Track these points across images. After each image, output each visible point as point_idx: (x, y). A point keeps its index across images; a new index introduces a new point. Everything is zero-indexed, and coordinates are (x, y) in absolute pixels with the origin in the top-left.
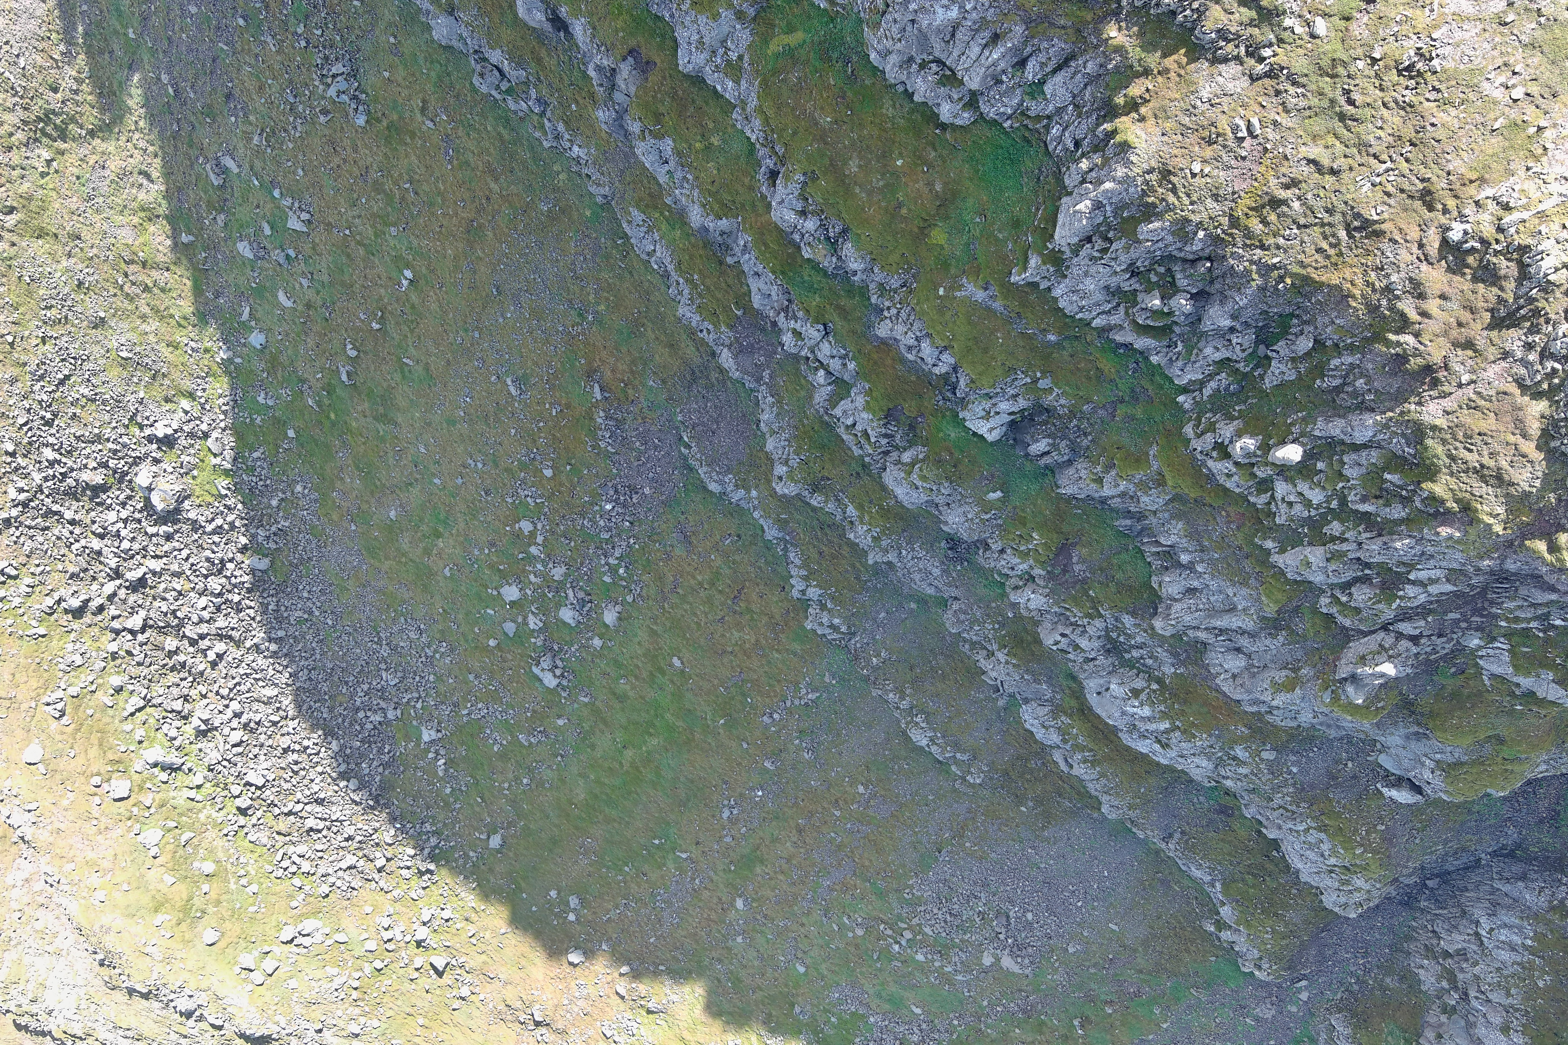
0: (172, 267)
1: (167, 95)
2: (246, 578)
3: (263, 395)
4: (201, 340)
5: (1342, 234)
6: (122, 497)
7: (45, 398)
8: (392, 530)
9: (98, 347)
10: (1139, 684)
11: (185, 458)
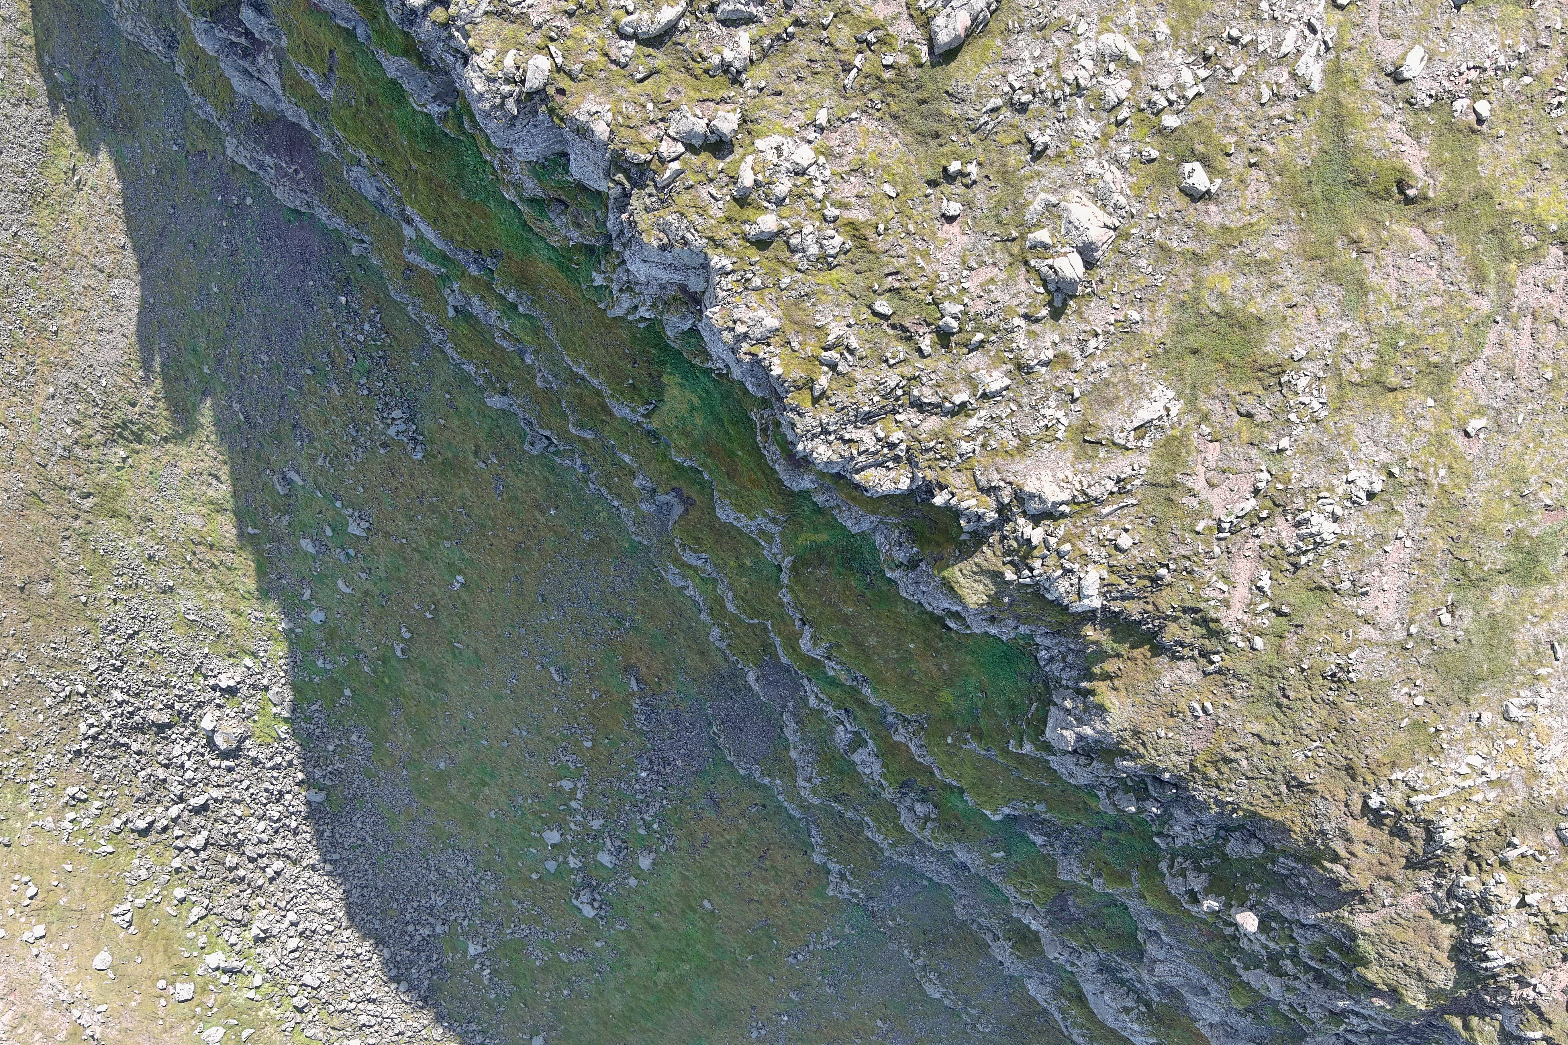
0: (238, 551)
1: (238, 420)
2: (302, 808)
3: (321, 660)
4: (264, 611)
5: (1283, 788)
6: (187, 733)
7: (115, 649)
8: (441, 777)
9: (166, 609)
10: (1130, 1003)
11: (247, 706)
